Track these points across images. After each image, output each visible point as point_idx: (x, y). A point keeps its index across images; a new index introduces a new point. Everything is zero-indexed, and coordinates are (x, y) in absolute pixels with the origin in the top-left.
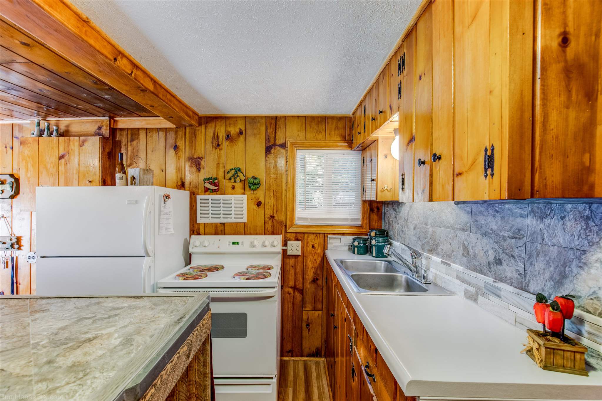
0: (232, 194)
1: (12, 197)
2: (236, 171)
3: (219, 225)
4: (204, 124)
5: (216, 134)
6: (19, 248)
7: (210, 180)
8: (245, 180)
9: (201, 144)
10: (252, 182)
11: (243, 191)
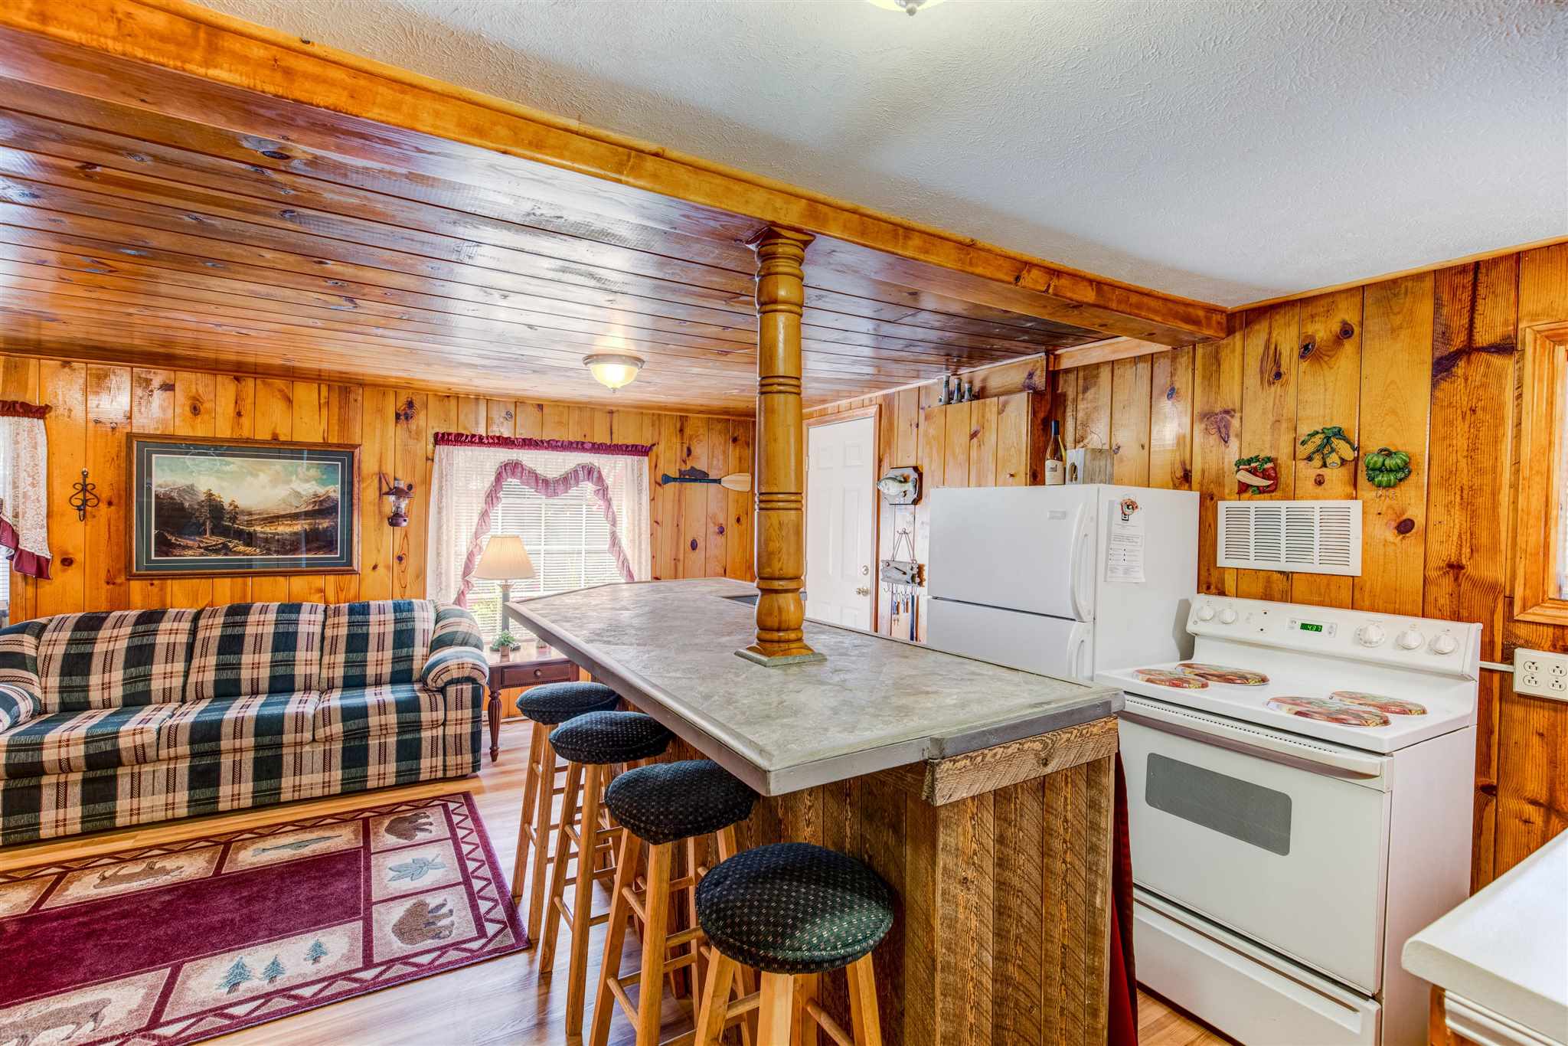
0: (1316, 498)
1: (915, 502)
2: (1328, 438)
3: (1276, 576)
4: (1241, 328)
5: (1273, 347)
6: (920, 584)
7: (1253, 465)
8: (1356, 460)
9: (1233, 377)
10: (1379, 464)
11: (1350, 490)
